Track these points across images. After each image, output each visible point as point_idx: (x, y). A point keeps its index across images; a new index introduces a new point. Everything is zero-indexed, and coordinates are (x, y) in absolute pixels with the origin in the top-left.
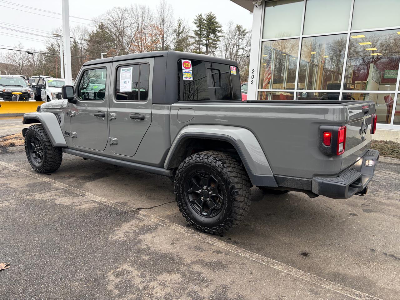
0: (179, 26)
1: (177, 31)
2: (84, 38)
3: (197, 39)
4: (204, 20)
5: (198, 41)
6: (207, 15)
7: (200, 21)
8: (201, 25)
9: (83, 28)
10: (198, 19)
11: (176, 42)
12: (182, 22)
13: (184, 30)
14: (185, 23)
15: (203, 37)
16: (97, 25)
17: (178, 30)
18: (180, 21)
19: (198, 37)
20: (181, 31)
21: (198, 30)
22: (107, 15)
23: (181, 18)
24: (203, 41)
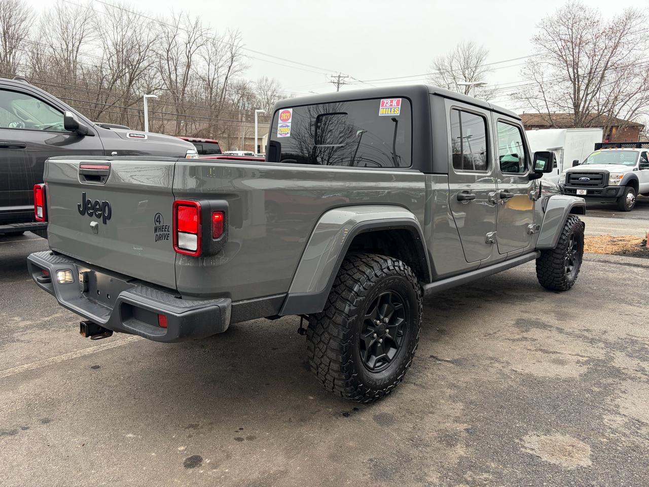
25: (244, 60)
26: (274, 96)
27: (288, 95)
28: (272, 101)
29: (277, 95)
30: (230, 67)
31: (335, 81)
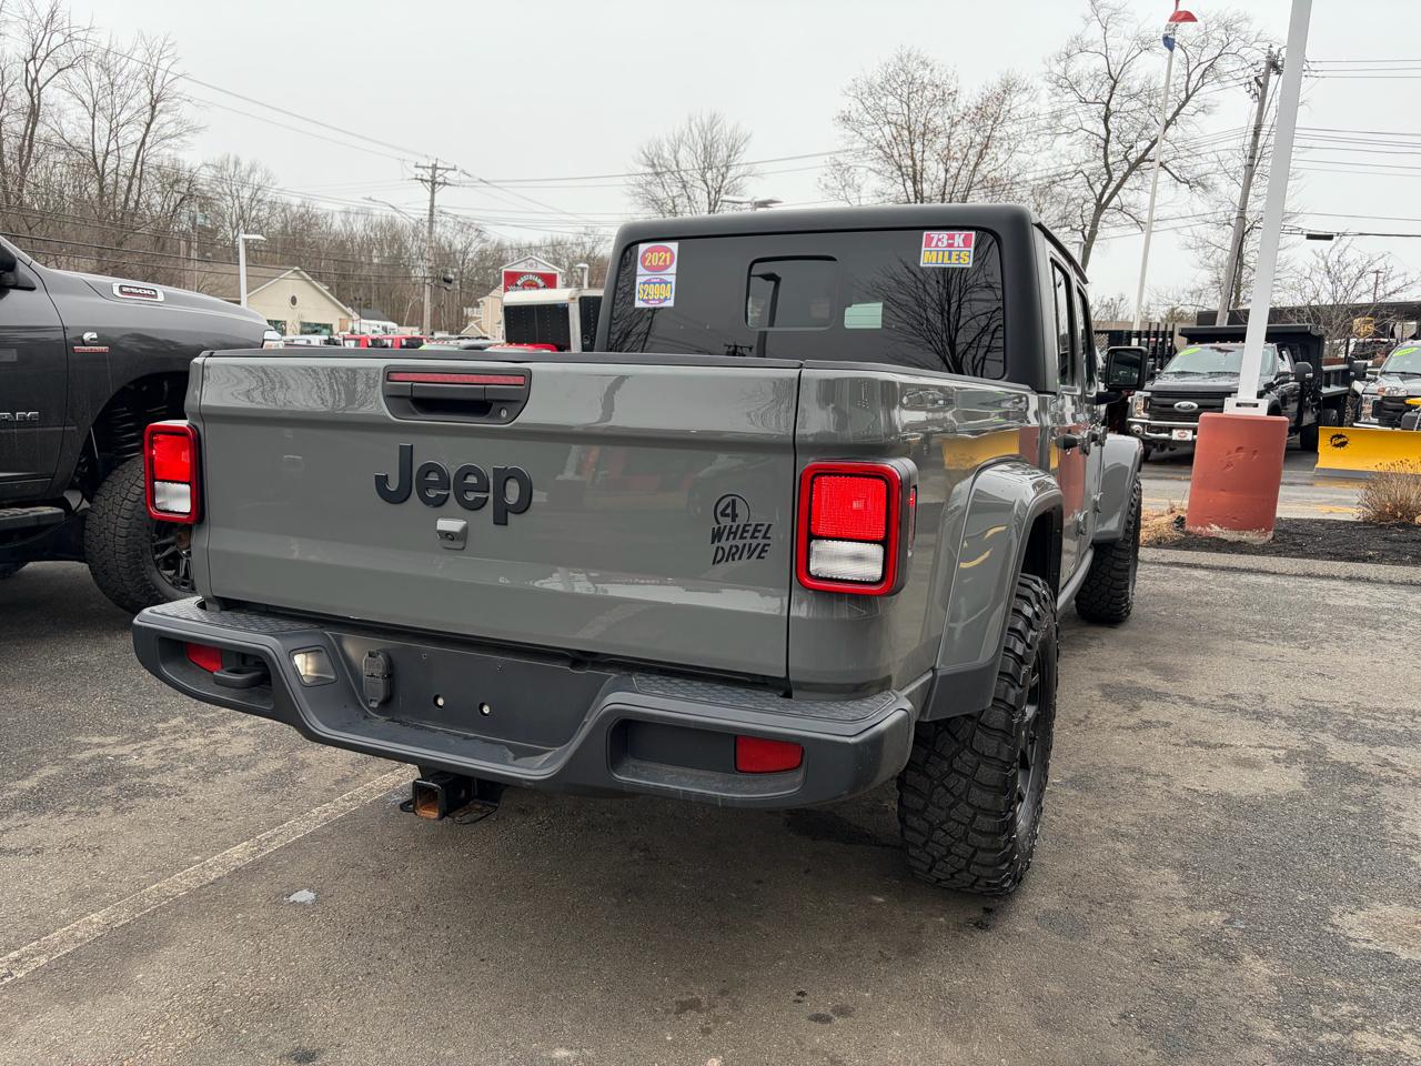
25: (186, 112)
26: (259, 201)
27: (296, 201)
28: (254, 213)
29: (267, 199)
30: (149, 125)
31: (424, 178)
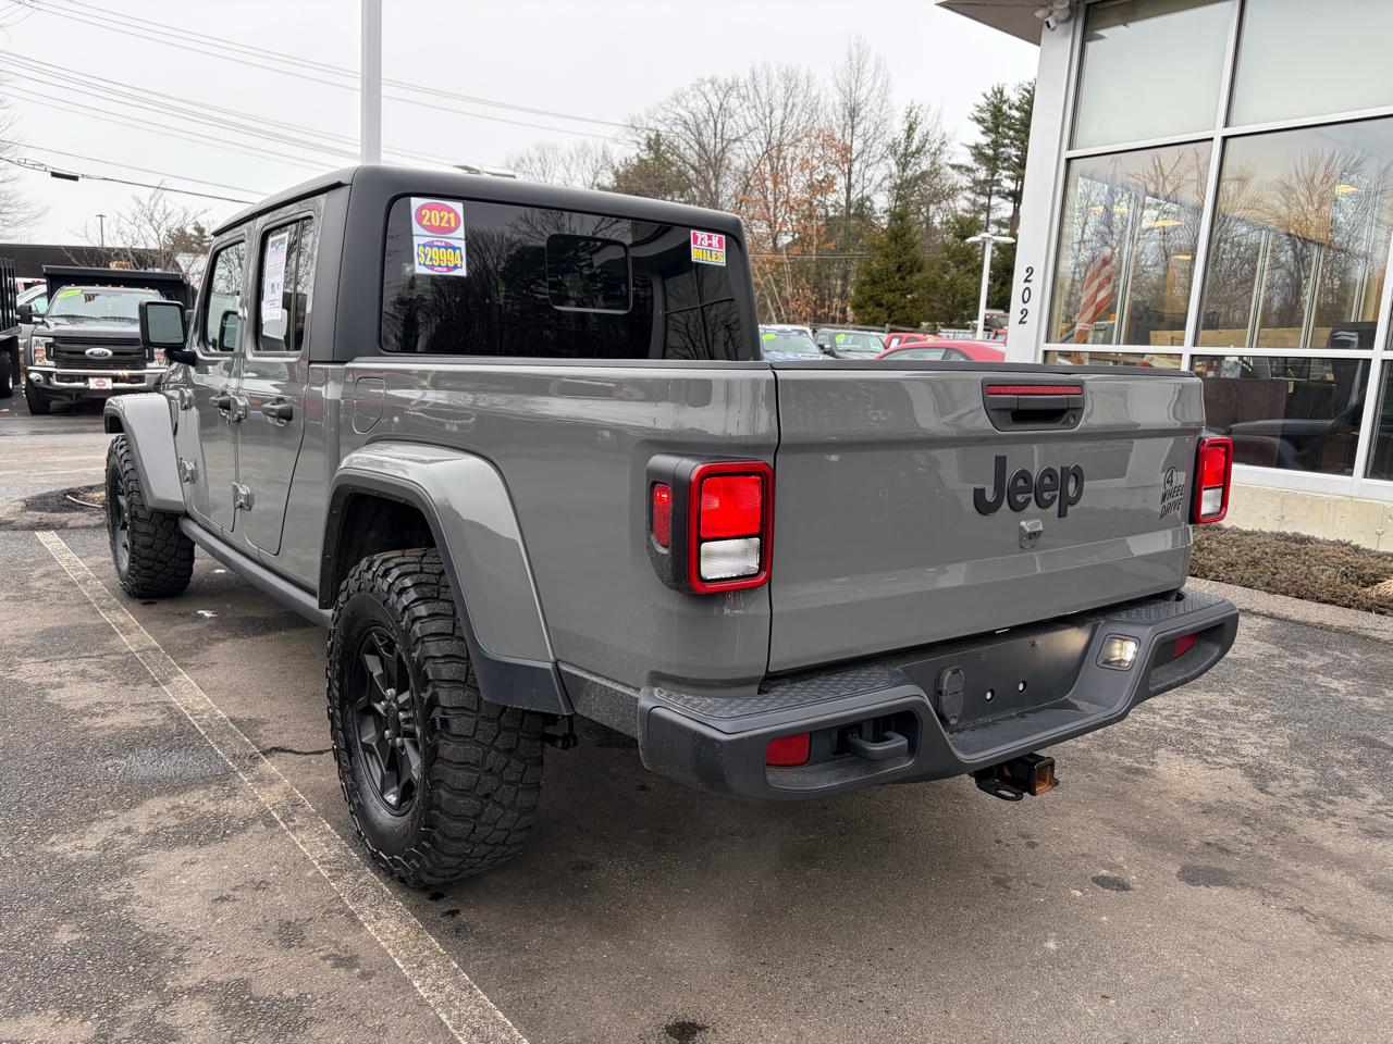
0: (911, 129)
1: (901, 150)
2: (599, 180)
3: (982, 174)
4: (1010, 108)
5: (985, 181)
6: (1025, 90)
7: (997, 112)
8: (997, 127)
9: (600, 149)
10: (988, 105)
11: (893, 188)
12: (921, 115)
13: (924, 146)
14: (929, 118)
15: (1004, 169)
16: (639, 140)
17: (903, 146)
18: (913, 115)
19: (984, 168)
20: (913, 148)
21: (988, 145)
22: (672, 106)
23: (917, 104)
24: (1002, 183)
